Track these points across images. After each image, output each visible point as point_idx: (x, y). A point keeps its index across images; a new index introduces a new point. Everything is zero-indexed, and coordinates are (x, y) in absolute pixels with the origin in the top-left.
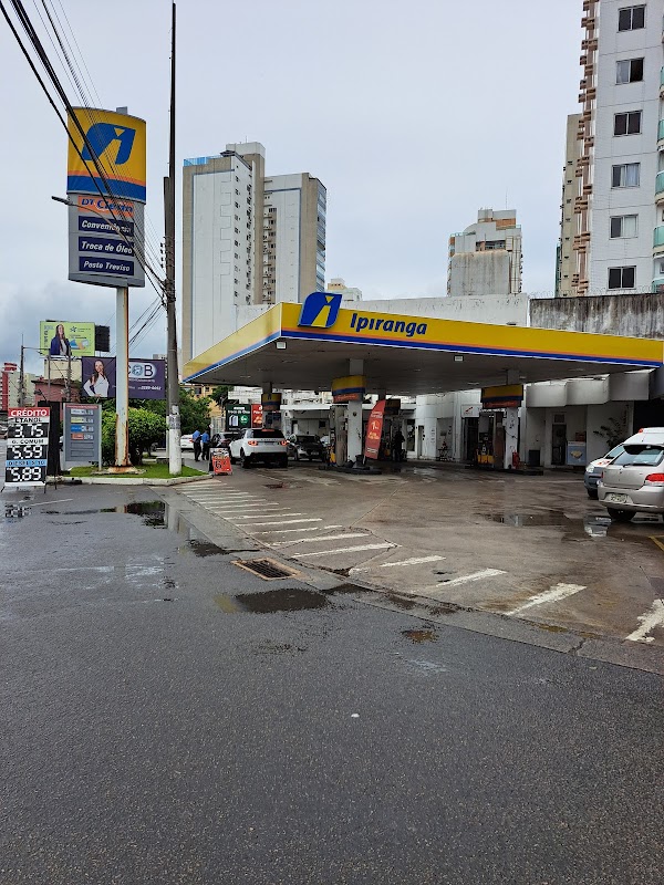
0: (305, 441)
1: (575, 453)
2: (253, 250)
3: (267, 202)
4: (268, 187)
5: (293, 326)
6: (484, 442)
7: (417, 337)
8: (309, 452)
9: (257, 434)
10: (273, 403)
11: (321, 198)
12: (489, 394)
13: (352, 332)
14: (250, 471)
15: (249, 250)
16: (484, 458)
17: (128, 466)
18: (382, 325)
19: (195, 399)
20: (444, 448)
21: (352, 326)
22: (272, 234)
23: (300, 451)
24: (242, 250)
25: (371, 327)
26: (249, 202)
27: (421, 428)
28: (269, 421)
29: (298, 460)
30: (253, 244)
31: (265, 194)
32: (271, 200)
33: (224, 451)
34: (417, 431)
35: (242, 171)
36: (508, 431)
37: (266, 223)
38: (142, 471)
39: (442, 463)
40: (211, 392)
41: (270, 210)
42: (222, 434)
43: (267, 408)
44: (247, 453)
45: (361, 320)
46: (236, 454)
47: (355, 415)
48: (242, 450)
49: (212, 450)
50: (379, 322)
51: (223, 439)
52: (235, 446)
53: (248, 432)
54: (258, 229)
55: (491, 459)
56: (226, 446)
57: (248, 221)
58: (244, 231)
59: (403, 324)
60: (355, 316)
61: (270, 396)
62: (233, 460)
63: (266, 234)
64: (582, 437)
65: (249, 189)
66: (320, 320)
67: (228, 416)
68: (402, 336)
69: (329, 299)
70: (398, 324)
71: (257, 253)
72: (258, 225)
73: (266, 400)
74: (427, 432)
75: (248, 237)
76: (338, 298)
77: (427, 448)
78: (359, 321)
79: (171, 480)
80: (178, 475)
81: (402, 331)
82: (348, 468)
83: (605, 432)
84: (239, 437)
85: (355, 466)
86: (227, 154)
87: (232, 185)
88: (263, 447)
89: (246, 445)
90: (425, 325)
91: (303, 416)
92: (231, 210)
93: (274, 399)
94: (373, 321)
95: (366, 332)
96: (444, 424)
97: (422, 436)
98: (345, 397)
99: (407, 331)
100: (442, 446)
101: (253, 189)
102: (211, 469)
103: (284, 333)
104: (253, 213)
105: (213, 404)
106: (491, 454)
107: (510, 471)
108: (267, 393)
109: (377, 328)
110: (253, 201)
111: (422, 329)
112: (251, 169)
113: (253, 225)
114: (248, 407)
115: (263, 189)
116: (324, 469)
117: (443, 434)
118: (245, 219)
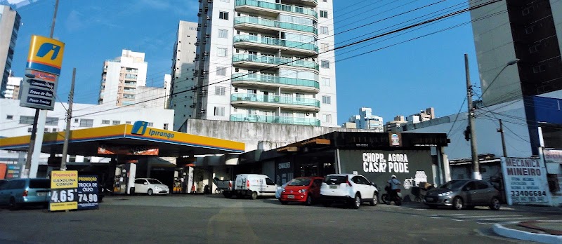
7: (171, 139)
13: (150, 136)
16: (177, 188)
18: (159, 134)
21: (150, 134)
25: (156, 134)
59: (167, 134)
60: (151, 130)
66: (140, 132)
68: (166, 138)
69: (144, 124)
70: (165, 134)
76: (146, 123)
78: (152, 132)
81: (166, 136)
94: (156, 132)
95: (154, 136)
99: (168, 136)
106: (180, 186)
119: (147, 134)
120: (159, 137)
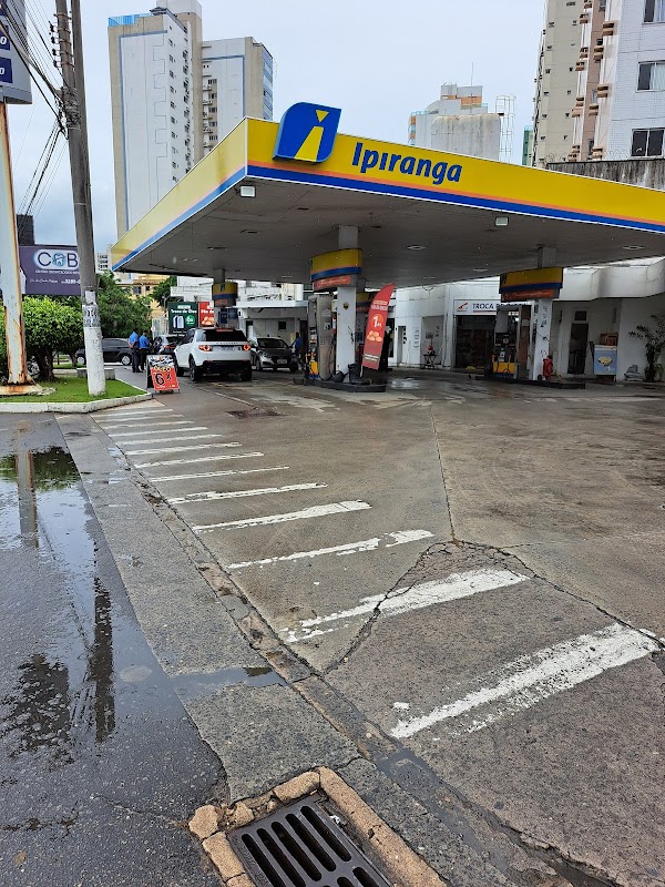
0: (267, 344)
1: (604, 360)
2: (192, 128)
3: (206, 72)
4: (206, 54)
5: (266, 159)
6: (503, 345)
7: (447, 186)
8: (274, 359)
9: (211, 335)
10: (227, 297)
11: (267, 67)
12: (510, 282)
13: (354, 172)
14: (203, 387)
15: (187, 128)
16: (502, 366)
17: (27, 383)
18: (399, 163)
19: (134, 297)
20: (430, 354)
21: (355, 163)
22: (213, 110)
23: (263, 359)
24: (179, 128)
25: (382, 167)
26: (185, 70)
27: (402, 329)
28: (223, 319)
29: (261, 370)
30: (192, 122)
31: (205, 62)
32: (211, 70)
33: (167, 358)
34: (396, 332)
35: (176, 33)
36: (539, 330)
37: (206, 97)
38: (49, 390)
39: (427, 373)
40: (151, 291)
41: (210, 82)
42: (164, 337)
43: (220, 302)
44: (199, 363)
45: (368, 153)
46: (184, 363)
47: (346, 307)
48: (191, 357)
49: (149, 358)
50: (395, 158)
51: (165, 344)
52: (182, 352)
53: (198, 333)
54: (196, 102)
55: (513, 368)
56: (170, 352)
57: (185, 94)
58: (181, 106)
59: (429, 163)
60: (359, 146)
61: (223, 286)
62: (180, 371)
63: (206, 110)
64: (613, 340)
65: (184, 55)
66: (308, 151)
67: (171, 316)
68: (426, 182)
69: (321, 115)
70: (422, 162)
71: (197, 133)
72: (197, 98)
73: (219, 292)
74: (409, 334)
75: (187, 113)
76: (334, 114)
77: (408, 354)
78: (366, 155)
79: (90, 405)
80: (100, 397)
81: (427, 175)
82: (335, 382)
83: (643, 334)
84: (186, 340)
85: (347, 380)
86: (159, 11)
87: (165, 51)
88: (220, 353)
89: (197, 351)
90: (459, 168)
91: (259, 316)
92: (166, 81)
93: (228, 291)
94: (385, 155)
95: (374, 174)
96: (432, 324)
97: (402, 339)
98: (331, 282)
99: (435, 175)
100: (427, 351)
101: (190, 56)
102: (150, 385)
103: (252, 169)
104: (190, 85)
105: (154, 304)
106: (512, 361)
107: (539, 383)
108: (219, 283)
109: (391, 169)
110: (190, 70)
111: (455, 173)
112: (185, 30)
113: (191, 100)
114: (194, 305)
115: (200, 56)
116: (302, 383)
117: (429, 336)
118: (181, 92)
119: (341, 164)
120: (395, 177)
